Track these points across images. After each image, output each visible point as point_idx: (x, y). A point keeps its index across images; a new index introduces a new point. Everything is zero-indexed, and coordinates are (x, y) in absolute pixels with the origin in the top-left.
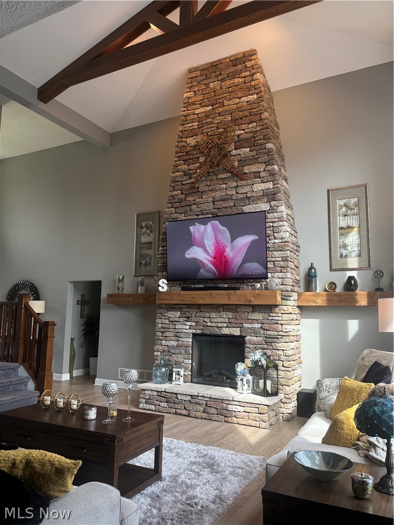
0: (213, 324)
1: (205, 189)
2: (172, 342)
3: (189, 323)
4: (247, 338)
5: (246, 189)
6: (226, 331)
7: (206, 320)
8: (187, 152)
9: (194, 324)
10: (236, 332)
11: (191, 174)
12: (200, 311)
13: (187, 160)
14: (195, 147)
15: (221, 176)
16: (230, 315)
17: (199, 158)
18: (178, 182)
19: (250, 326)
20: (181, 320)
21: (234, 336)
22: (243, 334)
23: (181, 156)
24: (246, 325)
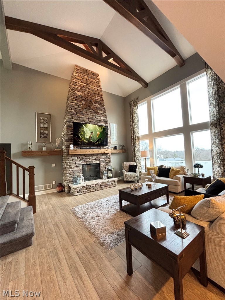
0: (91, 161)
1: (85, 113)
2: (75, 169)
3: (81, 161)
4: (101, 163)
5: (99, 118)
6: (95, 162)
7: (87, 159)
8: (77, 97)
9: (83, 161)
10: (98, 162)
11: (79, 106)
12: (85, 156)
13: (77, 100)
14: (80, 96)
15: (90, 110)
16: (96, 157)
17: (81, 101)
18: (73, 107)
19: (102, 160)
20: (78, 160)
21: (97, 163)
22: (100, 162)
23: (74, 97)
24: (100, 160)
